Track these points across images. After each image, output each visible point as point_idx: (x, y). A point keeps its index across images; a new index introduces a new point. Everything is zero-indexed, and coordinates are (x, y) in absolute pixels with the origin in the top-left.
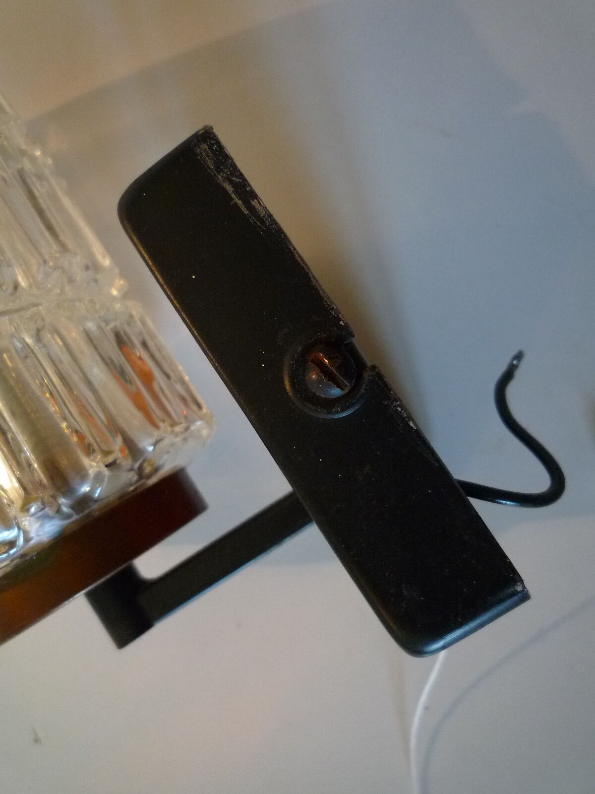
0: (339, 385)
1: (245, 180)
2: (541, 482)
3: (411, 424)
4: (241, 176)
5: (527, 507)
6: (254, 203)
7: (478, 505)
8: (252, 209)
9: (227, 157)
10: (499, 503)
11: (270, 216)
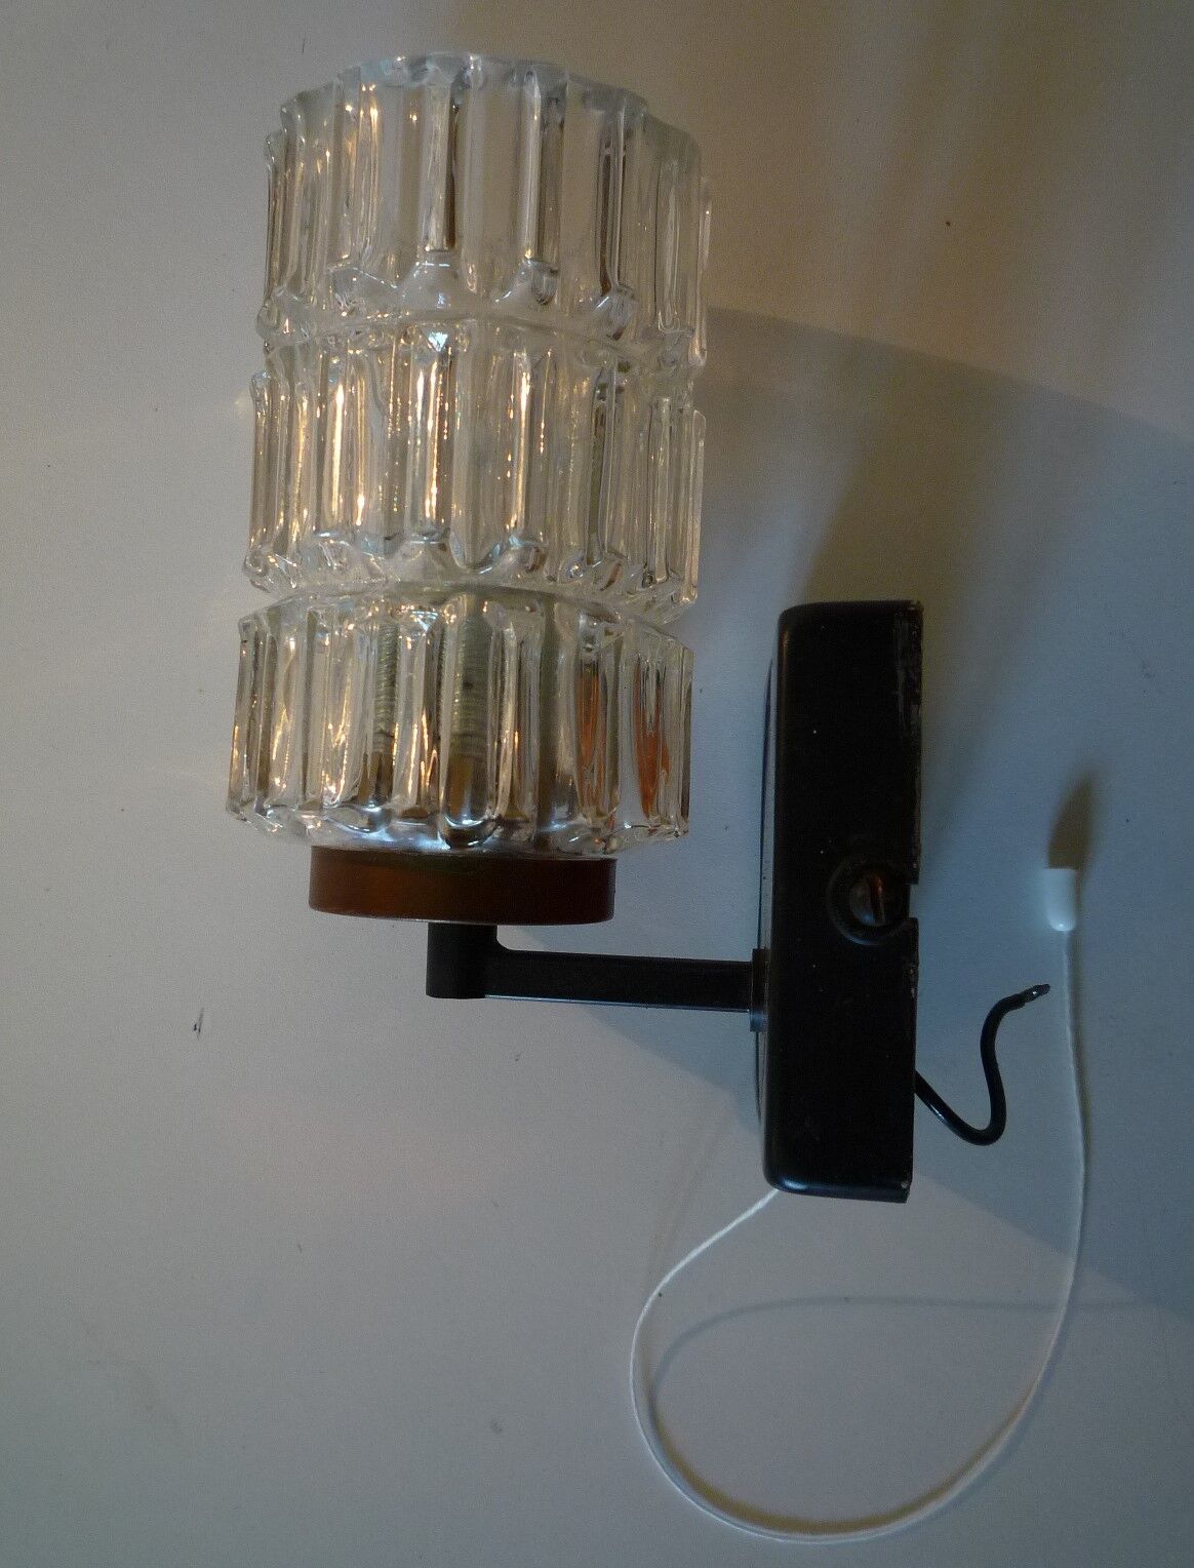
0: (877, 917)
1: (920, 680)
2: (980, 1119)
3: (913, 991)
4: (920, 675)
5: (954, 1131)
6: (914, 708)
7: (919, 1105)
8: (908, 711)
9: (919, 650)
10: (932, 1110)
11: (919, 729)
